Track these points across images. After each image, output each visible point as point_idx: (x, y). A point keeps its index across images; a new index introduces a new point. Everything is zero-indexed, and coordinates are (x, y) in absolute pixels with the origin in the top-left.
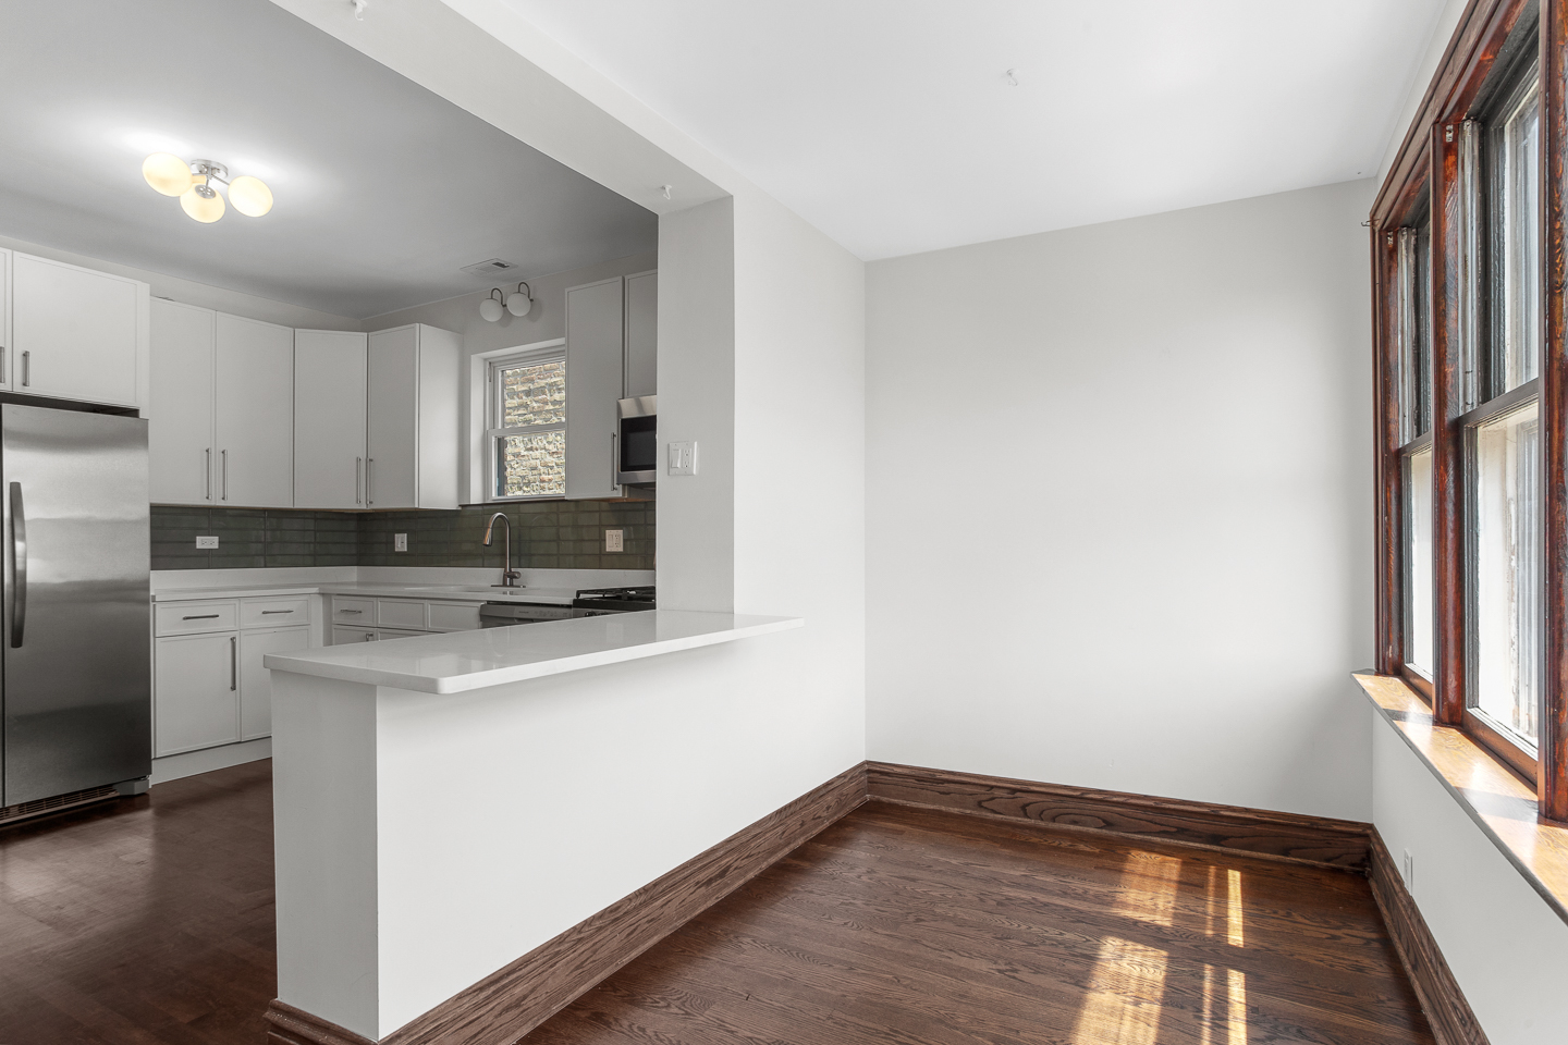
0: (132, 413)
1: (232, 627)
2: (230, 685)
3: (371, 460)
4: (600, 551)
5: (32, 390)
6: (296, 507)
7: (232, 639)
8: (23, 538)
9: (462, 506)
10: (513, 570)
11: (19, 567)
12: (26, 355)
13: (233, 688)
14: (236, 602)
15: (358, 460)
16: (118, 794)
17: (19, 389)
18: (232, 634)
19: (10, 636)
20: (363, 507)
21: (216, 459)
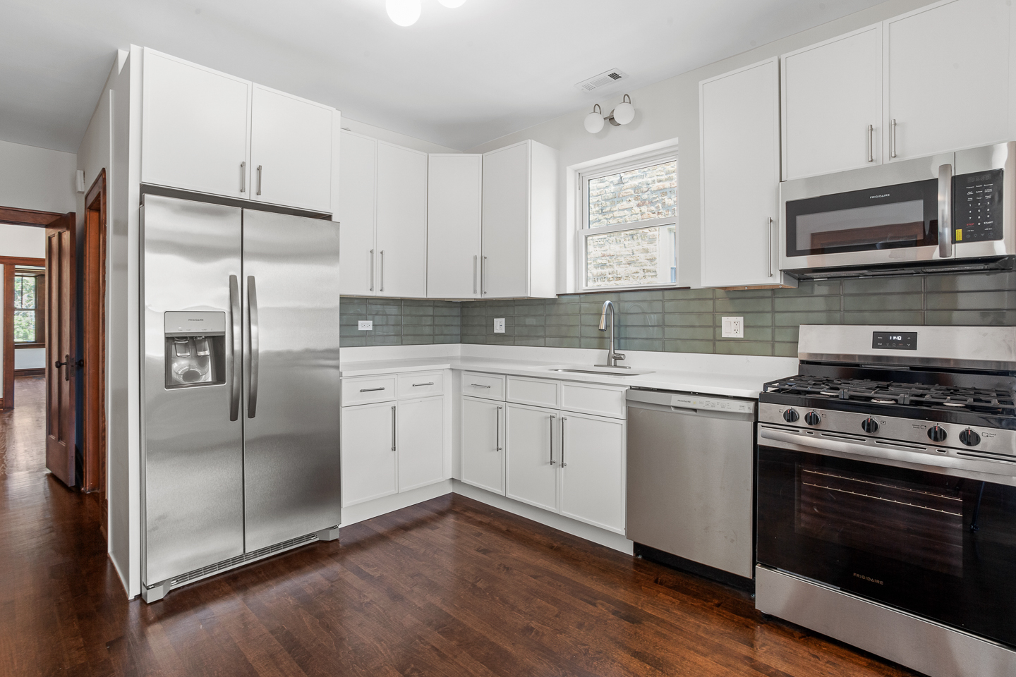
0: (328, 217)
1: (392, 398)
2: (391, 446)
3: (486, 258)
4: (714, 336)
5: (262, 199)
6: (429, 297)
7: (394, 408)
8: (256, 323)
9: (558, 295)
10: (617, 352)
11: (254, 347)
12: (259, 169)
13: (394, 449)
14: (395, 376)
15: (475, 258)
16: (318, 539)
17: (254, 198)
18: (393, 404)
19: (247, 408)
20: (478, 296)
21: (377, 257)
